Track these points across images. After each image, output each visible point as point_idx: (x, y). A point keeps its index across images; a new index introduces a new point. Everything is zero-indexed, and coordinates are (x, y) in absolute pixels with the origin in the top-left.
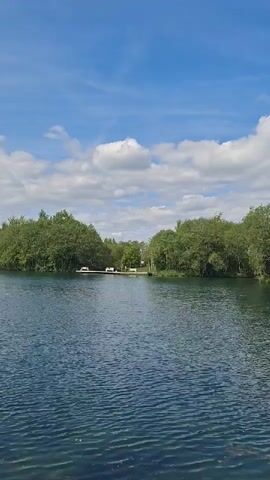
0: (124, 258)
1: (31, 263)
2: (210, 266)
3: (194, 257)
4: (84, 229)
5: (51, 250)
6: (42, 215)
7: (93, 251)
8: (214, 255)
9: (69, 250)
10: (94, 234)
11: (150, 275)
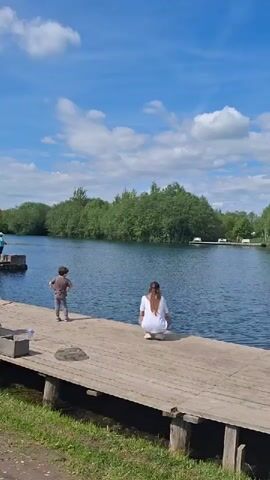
0: (235, 229)
1: (146, 234)
4: (196, 201)
5: (165, 222)
6: (154, 187)
7: (205, 223)
9: (182, 222)
10: (206, 205)
11: (264, 246)
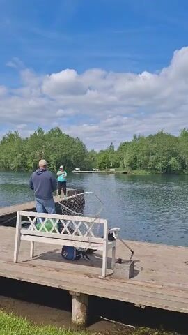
2: (170, 166)
3: (157, 161)
8: (173, 159)
11: (126, 173)
